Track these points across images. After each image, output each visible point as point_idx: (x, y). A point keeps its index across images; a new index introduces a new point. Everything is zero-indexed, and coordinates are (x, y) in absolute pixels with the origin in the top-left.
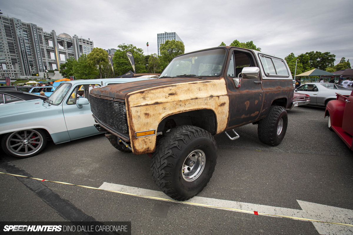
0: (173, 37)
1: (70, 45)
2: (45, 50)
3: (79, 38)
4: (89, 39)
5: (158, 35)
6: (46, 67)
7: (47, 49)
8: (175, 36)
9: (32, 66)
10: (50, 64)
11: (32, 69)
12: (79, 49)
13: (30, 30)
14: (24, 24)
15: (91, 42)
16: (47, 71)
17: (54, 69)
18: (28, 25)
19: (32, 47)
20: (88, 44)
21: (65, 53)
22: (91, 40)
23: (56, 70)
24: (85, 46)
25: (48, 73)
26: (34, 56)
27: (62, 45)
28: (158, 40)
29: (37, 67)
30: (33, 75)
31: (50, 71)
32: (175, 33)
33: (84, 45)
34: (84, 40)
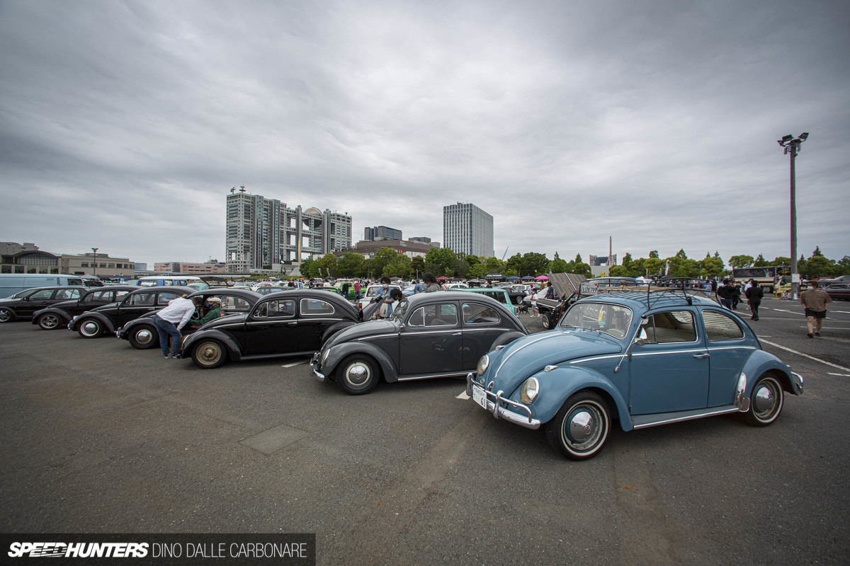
0: (468, 210)
1: (318, 223)
2: (285, 233)
3: (332, 212)
4: (346, 213)
5: (445, 208)
6: (282, 256)
7: (287, 232)
8: (471, 210)
9: (265, 255)
10: (288, 251)
11: (265, 260)
12: (330, 229)
13: (272, 208)
14: (266, 201)
15: (348, 218)
16: (282, 262)
17: (291, 259)
18: (271, 202)
19: (270, 231)
20: (344, 220)
21: (309, 236)
22: (348, 215)
23: (294, 261)
24: (340, 224)
25: (284, 265)
26: (271, 241)
27: (307, 224)
28: (444, 216)
29: (271, 257)
30: (265, 267)
31: (286, 263)
32: (471, 205)
33: (337, 223)
34: (338, 216)
